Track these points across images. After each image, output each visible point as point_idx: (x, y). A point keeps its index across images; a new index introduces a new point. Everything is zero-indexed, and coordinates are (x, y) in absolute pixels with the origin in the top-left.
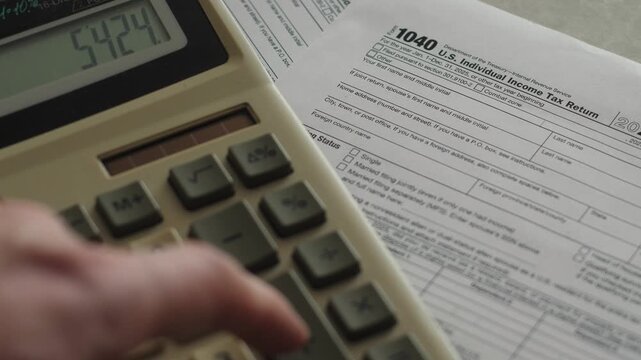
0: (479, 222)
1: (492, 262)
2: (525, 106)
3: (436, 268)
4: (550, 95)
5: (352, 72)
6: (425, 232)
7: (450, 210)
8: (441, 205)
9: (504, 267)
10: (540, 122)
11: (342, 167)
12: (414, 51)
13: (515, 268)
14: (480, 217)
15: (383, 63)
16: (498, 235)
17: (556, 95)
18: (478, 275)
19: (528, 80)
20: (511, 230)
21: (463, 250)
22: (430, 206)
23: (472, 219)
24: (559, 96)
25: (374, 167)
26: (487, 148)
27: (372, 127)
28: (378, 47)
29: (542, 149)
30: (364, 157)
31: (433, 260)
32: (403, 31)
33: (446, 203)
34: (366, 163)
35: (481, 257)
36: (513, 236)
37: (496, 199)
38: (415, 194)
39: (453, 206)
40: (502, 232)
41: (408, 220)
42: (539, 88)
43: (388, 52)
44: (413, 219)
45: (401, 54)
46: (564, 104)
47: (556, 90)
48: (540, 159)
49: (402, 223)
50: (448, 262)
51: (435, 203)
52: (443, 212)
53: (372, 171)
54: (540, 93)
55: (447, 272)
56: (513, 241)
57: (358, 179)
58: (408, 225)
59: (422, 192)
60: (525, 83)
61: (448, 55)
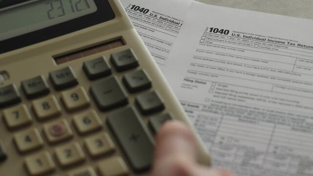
0: (282, 102)
1: (296, 117)
2: (280, 49)
3: (273, 125)
4: (289, 43)
5: (197, 51)
6: (260, 111)
7: (268, 100)
8: (262, 98)
9: (302, 118)
10: (289, 55)
11: (211, 91)
12: (220, 36)
13: (307, 117)
14: (282, 100)
15: (209, 44)
16: (293, 105)
17: (291, 42)
18: (292, 124)
19: (276, 38)
20: (298, 102)
21: (281, 115)
22: (258, 99)
23: (278, 101)
24: (293, 43)
25: (225, 88)
26: (271, 70)
27: (216, 72)
28: (203, 38)
29: (295, 66)
30: (219, 85)
31: (270, 122)
32: (212, 29)
33: (265, 97)
34: (221, 87)
35: (290, 116)
36: (300, 104)
37: (285, 91)
38: (249, 96)
39: (268, 97)
40: (295, 104)
41: (251, 108)
42: (283, 41)
43: (209, 39)
44: (253, 106)
45: (216, 39)
46: (296, 45)
47: (290, 40)
48: (297, 70)
49: (249, 109)
50: (276, 121)
51: (259, 98)
52: (265, 101)
53: (225, 90)
54: (284, 43)
55: (278, 126)
56: (301, 107)
57: (221, 95)
58: (252, 110)
59: (251, 95)
60: (275, 40)
61: (236, 35)
